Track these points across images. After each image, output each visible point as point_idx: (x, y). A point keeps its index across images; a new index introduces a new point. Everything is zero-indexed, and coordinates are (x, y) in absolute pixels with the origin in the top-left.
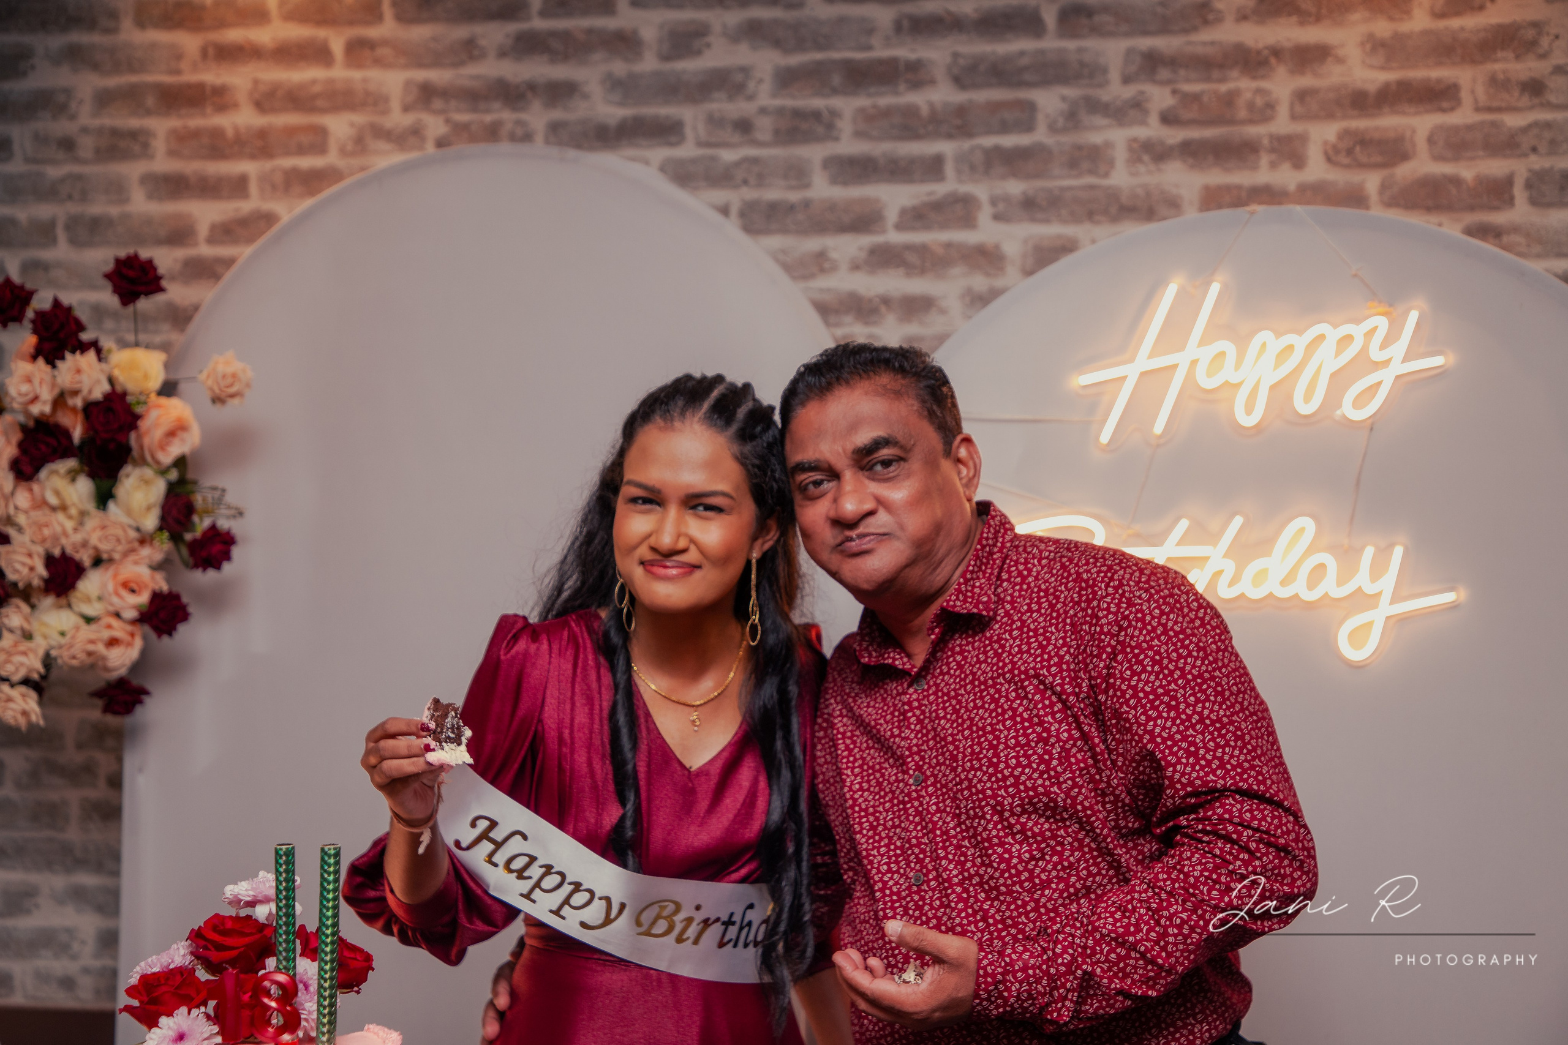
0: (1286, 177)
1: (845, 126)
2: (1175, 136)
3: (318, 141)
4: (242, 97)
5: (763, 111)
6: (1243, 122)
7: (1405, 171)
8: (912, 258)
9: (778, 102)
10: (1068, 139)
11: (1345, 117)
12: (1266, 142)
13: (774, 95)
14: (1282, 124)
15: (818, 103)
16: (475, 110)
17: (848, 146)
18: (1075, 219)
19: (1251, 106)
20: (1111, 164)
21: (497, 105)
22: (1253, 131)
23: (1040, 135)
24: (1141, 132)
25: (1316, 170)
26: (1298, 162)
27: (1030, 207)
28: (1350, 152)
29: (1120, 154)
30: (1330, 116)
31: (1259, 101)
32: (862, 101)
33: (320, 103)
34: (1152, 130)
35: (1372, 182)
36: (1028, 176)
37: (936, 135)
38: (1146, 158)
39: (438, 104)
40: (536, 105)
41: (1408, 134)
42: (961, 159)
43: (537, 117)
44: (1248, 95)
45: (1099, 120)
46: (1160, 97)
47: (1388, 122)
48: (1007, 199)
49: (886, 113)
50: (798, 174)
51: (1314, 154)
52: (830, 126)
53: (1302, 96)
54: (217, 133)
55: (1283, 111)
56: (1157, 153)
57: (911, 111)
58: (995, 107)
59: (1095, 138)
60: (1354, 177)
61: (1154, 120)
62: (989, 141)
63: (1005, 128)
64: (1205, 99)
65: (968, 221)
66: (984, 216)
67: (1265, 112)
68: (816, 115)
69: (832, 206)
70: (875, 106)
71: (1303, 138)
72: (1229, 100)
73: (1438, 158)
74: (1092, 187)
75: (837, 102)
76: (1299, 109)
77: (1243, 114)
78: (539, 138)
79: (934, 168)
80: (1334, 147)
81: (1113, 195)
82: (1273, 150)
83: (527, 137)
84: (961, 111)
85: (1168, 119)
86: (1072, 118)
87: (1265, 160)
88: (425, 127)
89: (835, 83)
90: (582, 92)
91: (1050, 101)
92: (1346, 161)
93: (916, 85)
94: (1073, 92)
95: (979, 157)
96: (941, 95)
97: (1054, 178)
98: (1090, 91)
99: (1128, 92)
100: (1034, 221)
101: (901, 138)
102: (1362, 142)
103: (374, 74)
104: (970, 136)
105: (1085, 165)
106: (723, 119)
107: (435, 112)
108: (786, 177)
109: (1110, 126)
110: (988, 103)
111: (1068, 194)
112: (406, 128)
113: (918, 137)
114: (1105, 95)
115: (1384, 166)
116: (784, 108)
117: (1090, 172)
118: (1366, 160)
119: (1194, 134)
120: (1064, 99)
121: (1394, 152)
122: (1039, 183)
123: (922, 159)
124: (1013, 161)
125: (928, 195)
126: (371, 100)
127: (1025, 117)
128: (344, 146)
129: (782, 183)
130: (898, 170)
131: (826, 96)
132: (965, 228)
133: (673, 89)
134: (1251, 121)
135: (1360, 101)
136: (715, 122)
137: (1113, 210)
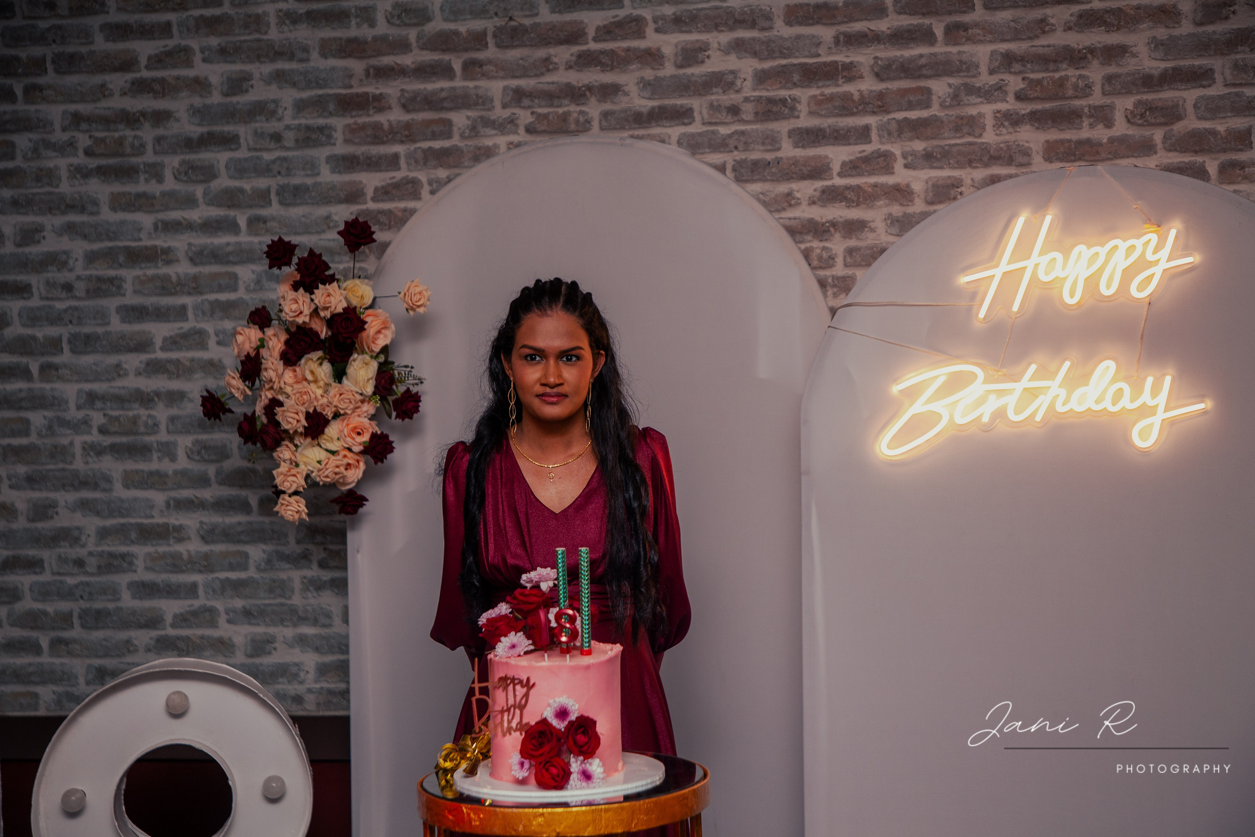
0: (1101, 134)
1: (803, 108)
2: (1025, 108)
3: (446, 129)
4: (393, 102)
5: (747, 99)
6: (1070, 98)
7: (1179, 127)
8: (851, 195)
9: (757, 93)
10: (955, 112)
11: (1138, 93)
12: (1086, 110)
13: (754, 90)
14: (1097, 98)
15: (784, 93)
16: (551, 106)
17: (805, 121)
18: (960, 166)
19: (1076, 87)
20: (984, 128)
21: (566, 102)
22: (1078, 103)
23: (935, 110)
24: (1002, 106)
25: (1121, 128)
26: (1109, 124)
27: (929, 159)
28: (1142, 116)
29: (989, 122)
30: (1129, 93)
31: (1081, 84)
32: (813, 91)
33: (446, 104)
34: (1010, 104)
35: (1158, 135)
36: (928, 138)
37: (865, 112)
38: (1006, 124)
39: (526, 102)
40: (593, 100)
41: (1181, 103)
42: (881, 128)
43: (594, 109)
44: (1074, 80)
45: (974, 99)
46: (1015, 83)
47: (1168, 95)
48: (913, 153)
49: (831, 98)
50: (772, 141)
51: (1119, 117)
52: (793, 109)
53: (1109, 79)
54: (378, 127)
55: (1097, 89)
56: (1013, 120)
57: (847, 97)
58: (904, 92)
59: (973, 111)
60: (1146, 132)
61: (1011, 98)
62: (900, 115)
63: (911, 107)
64: (1045, 83)
65: (888, 170)
66: (899, 165)
67: (1086, 90)
68: (783, 101)
69: (795, 162)
70: (822, 95)
71: (1111, 107)
72: (1061, 83)
73: (1201, 118)
74: (971, 144)
75: (796, 92)
76: (1108, 88)
77: (1070, 92)
78: (595, 124)
79: (864, 134)
80: (1132, 112)
81: (985, 148)
82: (1091, 116)
83: (587, 125)
84: (881, 95)
85: (1020, 97)
86: (956, 98)
87: (1086, 123)
88: (518, 118)
89: (795, 80)
90: (623, 91)
91: (940, 87)
92: (1140, 122)
93: (850, 79)
94: (955, 81)
95: (894, 126)
96: (868, 85)
97: (945, 139)
98: (968, 80)
99: (993, 80)
100: (932, 168)
101: (841, 115)
102: (1150, 109)
103: (482, 83)
104: (888, 112)
105: (966, 130)
106: (720, 106)
107: (524, 108)
108: (763, 144)
109: (982, 103)
110: (899, 90)
111: (955, 149)
112: (505, 119)
113: (852, 114)
114: (978, 83)
115: (1165, 124)
116: (761, 97)
117: (969, 134)
118: (1153, 121)
119: (1038, 106)
120: (950, 85)
121: (1172, 114)
122: (935, 142)
123: (855, 129)
124: (917, 128)
125: (860, 152)
126: (480, 101)
127: (924, 98)
128: (464, 132)
129: (761, 148)
130: (839, 137)
131: (789, 89)
132: (886, 174)
133: (685, 87)
134: (1076, 97)
135: (1149, 82)
136: (714, 108)
137: (985, 159)
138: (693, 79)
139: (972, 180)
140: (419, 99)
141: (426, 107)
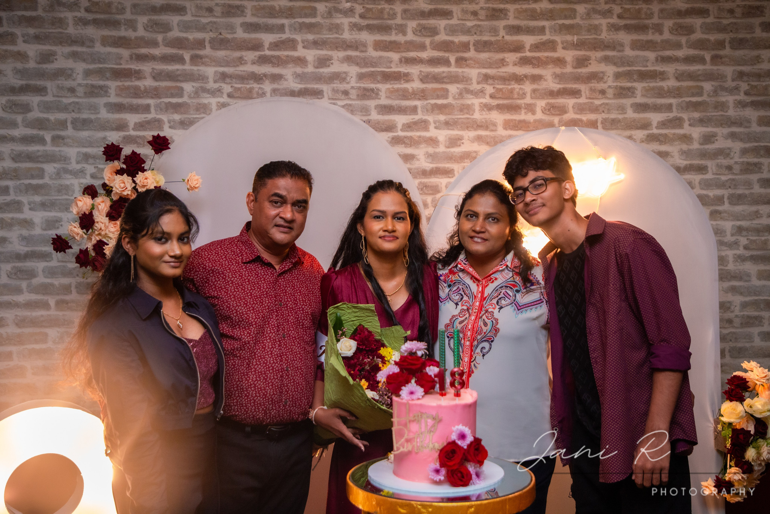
0: (530, 118)
1: (383, 94)
2: (495, 102)
3: (180, 92)
4: (147, 75)
5: (352, 88)
6: (516, 99)
7: (567, 117)
8: (407, 141)
9: (358, 85)
10: (460, 102)
11: (547, 99)
12: (523, 105)
13: (357, 83)
14: (528, 100)
15: (373, 86)
16: (243, 83)
17: (384, 101)
18: (462, 129)
19: (518, 94)
20: (474, 111)
21: (252, 82)
22: (519, 102)
23: (450, 100)
24: (484, 101)
25: (539, 115)
26: (534, 113)
27: (447, 124)
28: (549, 110)
29: (477, 108)
30: (543, 98)
31: (521, 92)
32: (388, 86)
33: (180, 78)
34: (487, 100)
35: (556, 120)
36: (446, 114)
37: (415, 99)
38: (485, 109)
39: (228, 80)
40: (267, 82)
41: (566, 105)
42: (423, 107)
43: (267, 87)
44: (517, 90)
45: (470, 96)
46: (489, 89)
47: (560, 101)
48: (439, 121)
49: (397, 90)
51: (538, 110)
52: (377, 94)
53: (534, 91)
54: (137, 88)
55: (528, 95)
56: (488, 108)
57: (405, 90)
58: (435, 90)
59: (469, 102)
60: (551, 118)
61: (487, 97)
62: (433, 102)
63: (438, 97)
64: (504, 90)
65: (426, 129)
66: (432, 127)
67: (523, 96)
68: (372, 90)
70: (393, 88)
71: (535, 105)
72: (512, 91)
73: (575, 113)
74: (468, 118)
75: (379, 86)
76: (533, 95)
77: (516, 96)
78: (268, 95)
79: (414, 110)
80: (544, 108)
81: (475, 121)
82: (526, 108)
83: (263, 94)
84: (423, 91)
85: (492, 96)
86: (461, 95)
87: (523, 111)
88: (223, 89)
89: (379, 79)
90: (285, 78)
91: (453, 89)
92: (548, 113)
93: (407, 81)
94: (461, 86)
95: (429, 107)
96: (416, 85)
97: (455, 115)
98: (466, 86)
99: (479, 87)
100: (448, 129)
101: (402, 99)
102: (553, 107)
103: (202, 68)
104: (426, 99)
105: (465, 111)
106: (338, 90)
107: (227, 83)
108: (361, 111)
109: (473, 98)
110: (432, 88)
111: (460, 121)
112: (215, 89)
113: (408, 99)
114: (471, 88)
115: (560, 115)
116: (360, 87)
117: (467, 113)
118: (554, 113)
119: (501, 102)
120: (458, 88)
121: (562, 110)
122: (450, 117)
123: (410, 107)
124: (441, 109)
125: (412, 119)
126: (201, 78)
127: (445, 94)
128: (190, 95)
129: (360, 114)
130: (402, 110)
131: (375, 84)
132: (425, 131)
133: (319, 78)
134: (518, 99)
135: (552, 94)
136: (335, 91)
137: (475, 126)
138: (324, 75)
139: (468, 136)
140: (163, 74)
141: (168, 79)
